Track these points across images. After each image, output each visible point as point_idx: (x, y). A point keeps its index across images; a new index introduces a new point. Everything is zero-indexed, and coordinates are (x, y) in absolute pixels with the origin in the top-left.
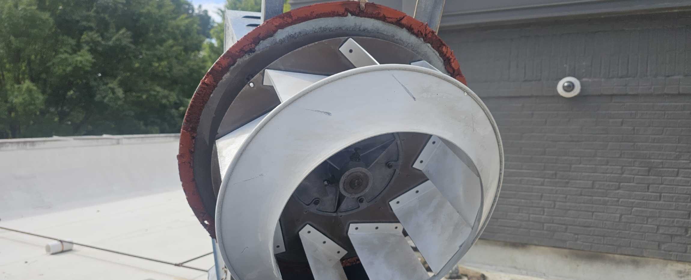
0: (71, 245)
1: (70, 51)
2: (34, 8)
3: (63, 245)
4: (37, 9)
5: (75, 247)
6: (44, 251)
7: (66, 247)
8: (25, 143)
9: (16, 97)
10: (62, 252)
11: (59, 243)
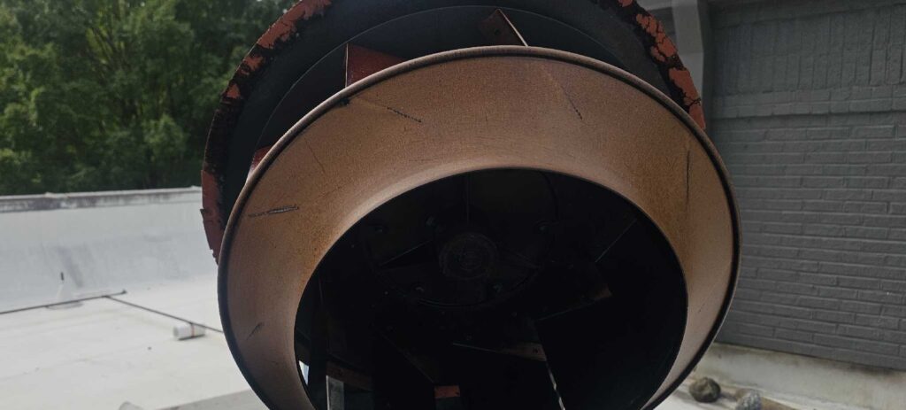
0: (202, 329)
1: (215, 73)
2: (171, 18)
3: (193, 329)
4: (175, 19)
5: (208, 332)
6: (171, 336)
7: (197, 331)
8: (158, 195)
9: (153, 136)
10: (193, 337)
11: (188, 326)
